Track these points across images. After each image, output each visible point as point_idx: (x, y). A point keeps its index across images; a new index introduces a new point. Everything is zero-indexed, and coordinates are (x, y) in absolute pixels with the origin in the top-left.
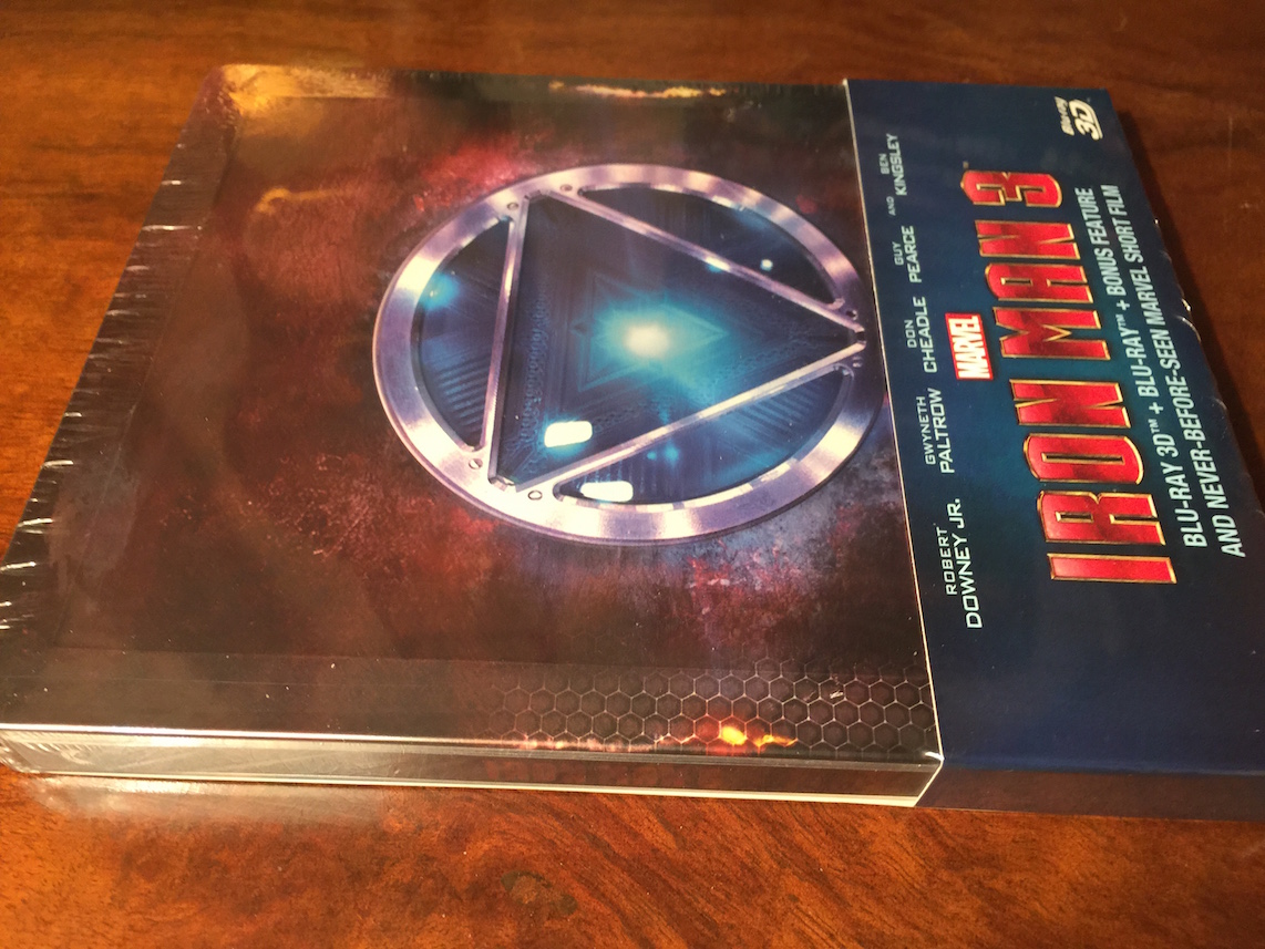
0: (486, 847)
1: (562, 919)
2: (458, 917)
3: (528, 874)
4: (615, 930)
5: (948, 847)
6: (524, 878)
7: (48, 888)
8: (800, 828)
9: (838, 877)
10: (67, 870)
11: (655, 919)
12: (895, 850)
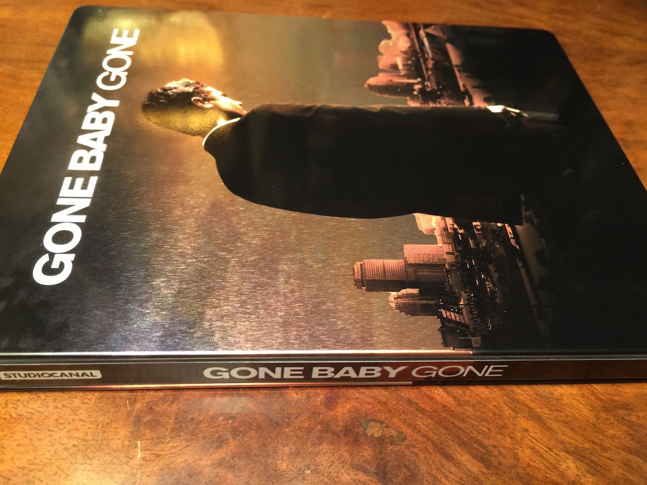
0: (348, 406)
1: (398, 445)
2: (339, 446)
3: (375, 420)
4: (431, 451)
5: (603, 400)
6: (372, 423)
7: (89, 437)
8: (522, 392)
9: (547, 418)
10: (100, 427)
11: (451, 443)
12: (576, 402)
